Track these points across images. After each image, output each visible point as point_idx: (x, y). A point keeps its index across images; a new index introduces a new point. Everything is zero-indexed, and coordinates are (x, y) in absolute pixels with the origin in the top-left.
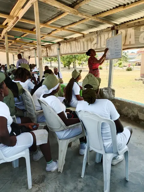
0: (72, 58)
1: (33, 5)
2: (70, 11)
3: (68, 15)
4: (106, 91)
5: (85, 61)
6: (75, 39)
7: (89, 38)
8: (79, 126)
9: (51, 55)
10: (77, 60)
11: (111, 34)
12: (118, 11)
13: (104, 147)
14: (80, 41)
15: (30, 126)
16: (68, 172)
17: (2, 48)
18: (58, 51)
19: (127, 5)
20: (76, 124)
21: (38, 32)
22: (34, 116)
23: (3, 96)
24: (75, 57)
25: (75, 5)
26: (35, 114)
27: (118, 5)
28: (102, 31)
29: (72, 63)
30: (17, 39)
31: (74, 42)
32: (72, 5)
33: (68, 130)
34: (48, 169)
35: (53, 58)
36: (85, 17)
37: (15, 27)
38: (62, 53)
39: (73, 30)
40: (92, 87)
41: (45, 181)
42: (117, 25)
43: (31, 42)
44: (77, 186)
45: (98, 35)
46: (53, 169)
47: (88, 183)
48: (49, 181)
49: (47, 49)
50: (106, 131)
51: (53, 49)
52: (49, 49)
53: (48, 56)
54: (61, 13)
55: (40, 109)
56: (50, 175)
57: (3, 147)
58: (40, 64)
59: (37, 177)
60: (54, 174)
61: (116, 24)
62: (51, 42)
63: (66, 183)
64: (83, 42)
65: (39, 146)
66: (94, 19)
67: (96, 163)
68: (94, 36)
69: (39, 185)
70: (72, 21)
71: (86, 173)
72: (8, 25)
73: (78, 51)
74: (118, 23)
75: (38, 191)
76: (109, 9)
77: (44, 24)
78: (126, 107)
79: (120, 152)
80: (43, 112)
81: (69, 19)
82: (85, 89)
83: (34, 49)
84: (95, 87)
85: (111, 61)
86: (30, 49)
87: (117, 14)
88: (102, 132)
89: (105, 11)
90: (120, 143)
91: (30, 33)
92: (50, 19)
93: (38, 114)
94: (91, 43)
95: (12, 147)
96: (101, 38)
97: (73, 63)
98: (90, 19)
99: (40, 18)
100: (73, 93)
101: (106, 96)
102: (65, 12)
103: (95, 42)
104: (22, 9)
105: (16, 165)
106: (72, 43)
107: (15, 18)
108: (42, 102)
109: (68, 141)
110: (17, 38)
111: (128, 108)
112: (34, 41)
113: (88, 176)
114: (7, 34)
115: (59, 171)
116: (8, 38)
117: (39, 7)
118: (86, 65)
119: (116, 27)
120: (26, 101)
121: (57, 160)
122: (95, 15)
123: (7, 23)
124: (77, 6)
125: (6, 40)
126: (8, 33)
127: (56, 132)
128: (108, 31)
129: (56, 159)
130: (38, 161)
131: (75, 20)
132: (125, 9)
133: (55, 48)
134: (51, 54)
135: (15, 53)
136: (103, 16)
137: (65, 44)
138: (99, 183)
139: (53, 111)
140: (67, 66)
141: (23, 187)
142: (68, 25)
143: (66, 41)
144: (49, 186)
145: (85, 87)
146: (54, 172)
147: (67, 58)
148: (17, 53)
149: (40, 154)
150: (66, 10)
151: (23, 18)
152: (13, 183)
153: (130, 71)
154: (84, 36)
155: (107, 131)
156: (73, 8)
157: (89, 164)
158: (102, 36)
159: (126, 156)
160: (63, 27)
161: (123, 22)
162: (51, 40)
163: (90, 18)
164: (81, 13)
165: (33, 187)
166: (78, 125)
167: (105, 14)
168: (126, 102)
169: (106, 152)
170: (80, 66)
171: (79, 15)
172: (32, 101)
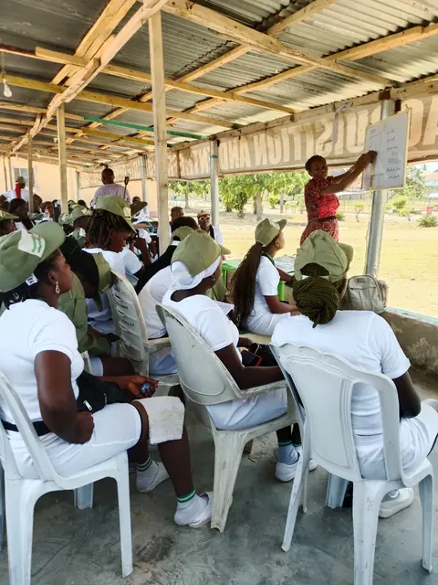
0: (251, 185)
1: (146, 25)
2: (254, 43)
3: (248, 53)
4: (359, 286)
5: (290, 195)
6: (266, 127)
7: (309, 124)
8: (278, 390)
9: (192, 173)
10: (266, 191)
11: (378, 113)
12: (405, 42)
13: (358, 458)
14: (280, 133)
15: (131, 386)
16: (242, 530)
17: (46, 151)
18: (212, 163)
19: (432, 24)
20: (269, 386)
21: (157, 106)
22: (143, 356)
23: (58, 292)
24: (261, 183)
25: (272, 25)
26: (146, 349)
27: (403, 24)
28: (350, 103)
29: (251, 200)
30: (90, 126)
31: (262, 135)
32: (264, 24)
33: (245, 401)
34: (180, 517)
35: (193, 182)
36: (299, 60)
37: (90, 88)
38: (224, 167)
39: (260, 99)
40: (326, 272)
41: (172, 555)
42: (397, 85)
43: (131, 136)
44: (270, 576)
45: (337, 115)
46: (197, 520)
47: (303, 569)
48: (184, 555)
49: (178, 156)
50: (366, 410)
51: (198, 156)
52: (184, 156)
53: (180, 177)
54: (228, 48)
55: (160, 334)
56: (185, 538)
57: (54, 444)
58: (162, 200)
59: (147, 542)
60: (198, 536)
61: (394, 81)
62: (193, 136)
63: (235, 564)
64: (291, 137)
65: (156, 448)
66: (328, 66)
67: (327, 509)
68: (325, 119)
69: (155, 567)
70: (261, 72)
71: (297, 539)
72: (67, 84)
73: (275, 162)
74: (402, 80)
75: (151, 583)
76: (375, 36)
77: (174, 80)
78: (422, 340)
79: (406, 478)
80: (168, 345)
81: (250, 65)
82: (304, 277)
83: (140, 154)
84: (335, 273)
85: (376, 194)
86: (127, 155)
87: (401, 50)
88: (354, 413)
89: (363, 43)
90: (407, 451)
91: (132, 107)
92: (194, 65)
93: (155, 349)
94: (315, 138)
95: (79, 445)
96: (345, 126)
97: (255, 198)
98: (314, 67)
99: (165, 62)
100: (256, 290)
101: (359, 301)
102: (239, 45)
103: (327, 135)
104: (112, 37)
105: (84, 502)
106: (256, 137)
107: (91, 64)
108: (169, 315)
109: (244, 437)
110: (91, 123)
111: (426, 343)
112: (140, 131)
113: (304, 548)
114: (62, 111)
115: (213, 525)
116: (65, 122)
117: (163, 31)
118: (292, 206)
119: (393, 91)
120: (118, 308)
121: (208, 493)
122: (332, 53)
123: (66, 78)
124: (278, 28)
125: (61, 128)
126: (68, 108)
127: (208, 408)
128: (369, 103)
129: (206, 489)
130: (149, 493)
131: (268, 70)
132: (425, 35)
133: (203, 153)
134: (189, 170)
135: (82, 168)
136: (357, 58)
137: (236, 140)
138: (338, 570)
139: (201, 342)
140: (235, 207)
141: (106, 567)
142: (248, 84)
143: (236, 132)
144: (182, 570)
145: (303, 271)
146: (198, 529)
147: (238, 183)
148: (88, 167)
149: (157, 472)
150: (245, 39)
151: (115, 62)
152: (77, 552)
153: (432, 228)
154: (292, 119)
155: (371, 410)
156: (266, 34)
157: (305, 510)
158: (351, 119)
159: (426, 493)
160: (230, 90)
161: (416, 76)
162: (191, 130)
163: (315, 64)
164: (288, 47)
165: (137, 569)
166: (276, 388)
167: (364, 50)
168: (422, 324)
169: (362, 477)
170: (274, 208)
171: (284, 54)
172: (138, 311)
